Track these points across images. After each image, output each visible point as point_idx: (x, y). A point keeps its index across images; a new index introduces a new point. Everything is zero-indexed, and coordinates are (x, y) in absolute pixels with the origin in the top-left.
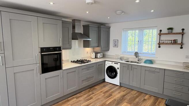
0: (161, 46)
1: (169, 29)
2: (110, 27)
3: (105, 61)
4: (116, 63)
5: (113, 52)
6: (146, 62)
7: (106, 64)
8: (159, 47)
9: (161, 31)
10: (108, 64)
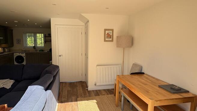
0: (46, 42)
1: (48, 34)
2: (13, 30)
3: (13, 53)
4: (22, 53)
5: (16, 47)
6: (40, 51)
7: (14, 55)
8: (46, 43)
9: (45, 35)
10: (16, 55)
